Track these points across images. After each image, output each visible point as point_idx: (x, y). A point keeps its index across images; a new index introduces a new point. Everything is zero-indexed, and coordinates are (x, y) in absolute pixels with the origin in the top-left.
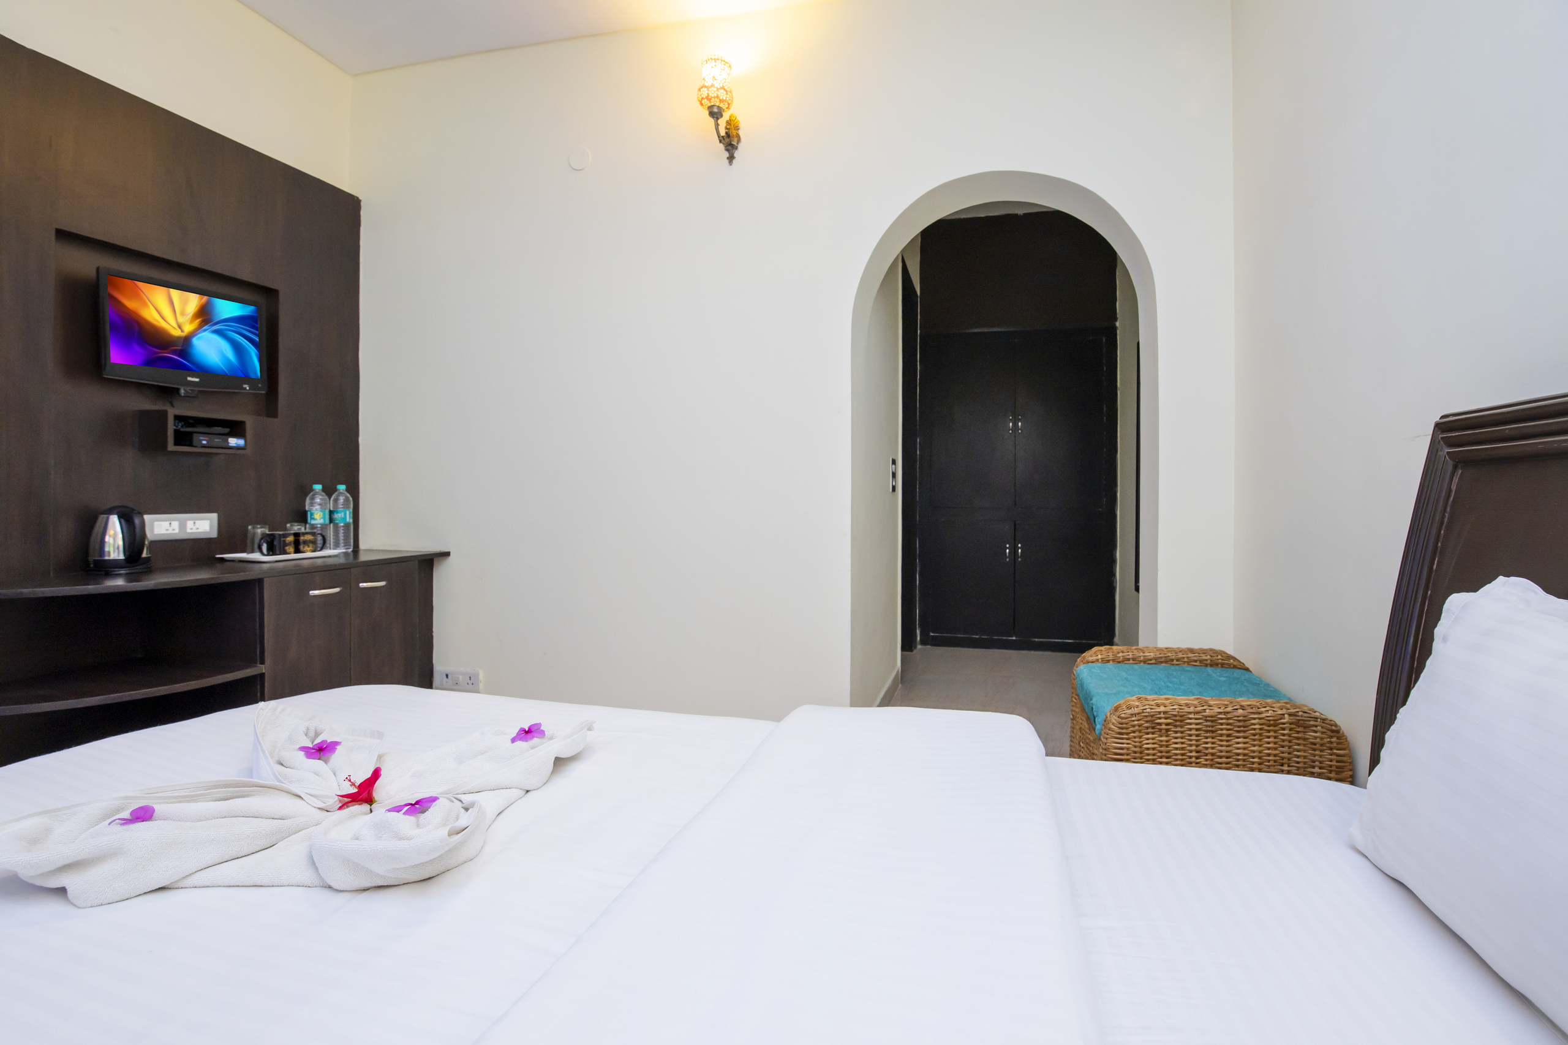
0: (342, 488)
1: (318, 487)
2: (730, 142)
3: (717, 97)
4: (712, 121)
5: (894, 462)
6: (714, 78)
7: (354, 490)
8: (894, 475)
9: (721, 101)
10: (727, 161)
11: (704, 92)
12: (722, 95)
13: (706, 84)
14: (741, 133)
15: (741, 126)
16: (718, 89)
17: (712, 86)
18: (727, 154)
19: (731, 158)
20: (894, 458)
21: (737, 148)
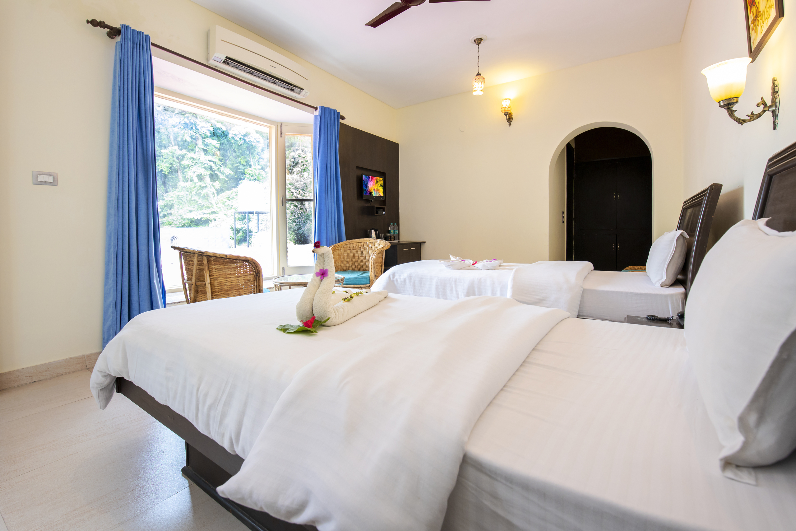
0: (396, 224)
1: (392, 224)
2: (510, 119)
3: (507, 110)
4: (505, 116)
5: (563, 213)
6: (506, 105)
7: (398, 225)
8: (563, 217)
9: (508, 111)
10: (509, 126)
11: (503, 109)
12: (509, 109)
13: (504, 107)
14: (513, 117)
15: (513, 115)
16: (507, 108)
17: (506, 107)
18: (509, 124)
19: (510, 125)
20: (563, 211)
21: (512, 122)
